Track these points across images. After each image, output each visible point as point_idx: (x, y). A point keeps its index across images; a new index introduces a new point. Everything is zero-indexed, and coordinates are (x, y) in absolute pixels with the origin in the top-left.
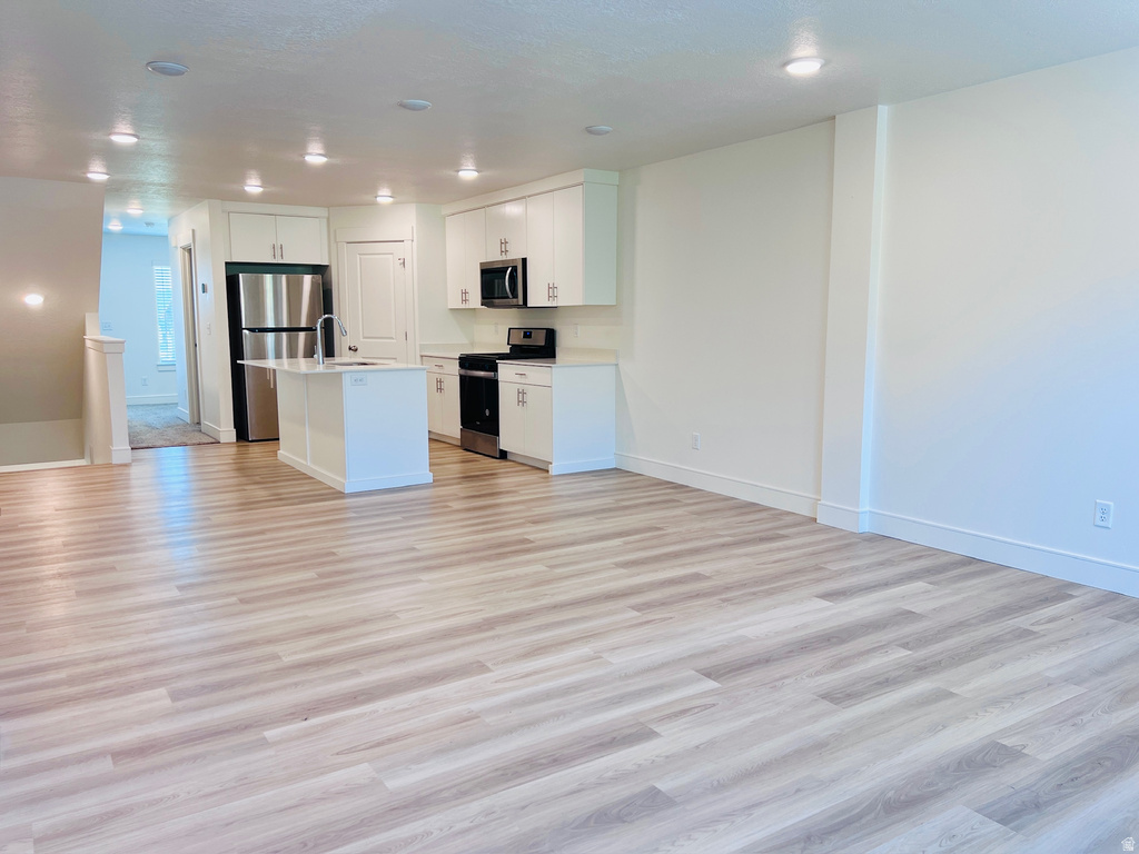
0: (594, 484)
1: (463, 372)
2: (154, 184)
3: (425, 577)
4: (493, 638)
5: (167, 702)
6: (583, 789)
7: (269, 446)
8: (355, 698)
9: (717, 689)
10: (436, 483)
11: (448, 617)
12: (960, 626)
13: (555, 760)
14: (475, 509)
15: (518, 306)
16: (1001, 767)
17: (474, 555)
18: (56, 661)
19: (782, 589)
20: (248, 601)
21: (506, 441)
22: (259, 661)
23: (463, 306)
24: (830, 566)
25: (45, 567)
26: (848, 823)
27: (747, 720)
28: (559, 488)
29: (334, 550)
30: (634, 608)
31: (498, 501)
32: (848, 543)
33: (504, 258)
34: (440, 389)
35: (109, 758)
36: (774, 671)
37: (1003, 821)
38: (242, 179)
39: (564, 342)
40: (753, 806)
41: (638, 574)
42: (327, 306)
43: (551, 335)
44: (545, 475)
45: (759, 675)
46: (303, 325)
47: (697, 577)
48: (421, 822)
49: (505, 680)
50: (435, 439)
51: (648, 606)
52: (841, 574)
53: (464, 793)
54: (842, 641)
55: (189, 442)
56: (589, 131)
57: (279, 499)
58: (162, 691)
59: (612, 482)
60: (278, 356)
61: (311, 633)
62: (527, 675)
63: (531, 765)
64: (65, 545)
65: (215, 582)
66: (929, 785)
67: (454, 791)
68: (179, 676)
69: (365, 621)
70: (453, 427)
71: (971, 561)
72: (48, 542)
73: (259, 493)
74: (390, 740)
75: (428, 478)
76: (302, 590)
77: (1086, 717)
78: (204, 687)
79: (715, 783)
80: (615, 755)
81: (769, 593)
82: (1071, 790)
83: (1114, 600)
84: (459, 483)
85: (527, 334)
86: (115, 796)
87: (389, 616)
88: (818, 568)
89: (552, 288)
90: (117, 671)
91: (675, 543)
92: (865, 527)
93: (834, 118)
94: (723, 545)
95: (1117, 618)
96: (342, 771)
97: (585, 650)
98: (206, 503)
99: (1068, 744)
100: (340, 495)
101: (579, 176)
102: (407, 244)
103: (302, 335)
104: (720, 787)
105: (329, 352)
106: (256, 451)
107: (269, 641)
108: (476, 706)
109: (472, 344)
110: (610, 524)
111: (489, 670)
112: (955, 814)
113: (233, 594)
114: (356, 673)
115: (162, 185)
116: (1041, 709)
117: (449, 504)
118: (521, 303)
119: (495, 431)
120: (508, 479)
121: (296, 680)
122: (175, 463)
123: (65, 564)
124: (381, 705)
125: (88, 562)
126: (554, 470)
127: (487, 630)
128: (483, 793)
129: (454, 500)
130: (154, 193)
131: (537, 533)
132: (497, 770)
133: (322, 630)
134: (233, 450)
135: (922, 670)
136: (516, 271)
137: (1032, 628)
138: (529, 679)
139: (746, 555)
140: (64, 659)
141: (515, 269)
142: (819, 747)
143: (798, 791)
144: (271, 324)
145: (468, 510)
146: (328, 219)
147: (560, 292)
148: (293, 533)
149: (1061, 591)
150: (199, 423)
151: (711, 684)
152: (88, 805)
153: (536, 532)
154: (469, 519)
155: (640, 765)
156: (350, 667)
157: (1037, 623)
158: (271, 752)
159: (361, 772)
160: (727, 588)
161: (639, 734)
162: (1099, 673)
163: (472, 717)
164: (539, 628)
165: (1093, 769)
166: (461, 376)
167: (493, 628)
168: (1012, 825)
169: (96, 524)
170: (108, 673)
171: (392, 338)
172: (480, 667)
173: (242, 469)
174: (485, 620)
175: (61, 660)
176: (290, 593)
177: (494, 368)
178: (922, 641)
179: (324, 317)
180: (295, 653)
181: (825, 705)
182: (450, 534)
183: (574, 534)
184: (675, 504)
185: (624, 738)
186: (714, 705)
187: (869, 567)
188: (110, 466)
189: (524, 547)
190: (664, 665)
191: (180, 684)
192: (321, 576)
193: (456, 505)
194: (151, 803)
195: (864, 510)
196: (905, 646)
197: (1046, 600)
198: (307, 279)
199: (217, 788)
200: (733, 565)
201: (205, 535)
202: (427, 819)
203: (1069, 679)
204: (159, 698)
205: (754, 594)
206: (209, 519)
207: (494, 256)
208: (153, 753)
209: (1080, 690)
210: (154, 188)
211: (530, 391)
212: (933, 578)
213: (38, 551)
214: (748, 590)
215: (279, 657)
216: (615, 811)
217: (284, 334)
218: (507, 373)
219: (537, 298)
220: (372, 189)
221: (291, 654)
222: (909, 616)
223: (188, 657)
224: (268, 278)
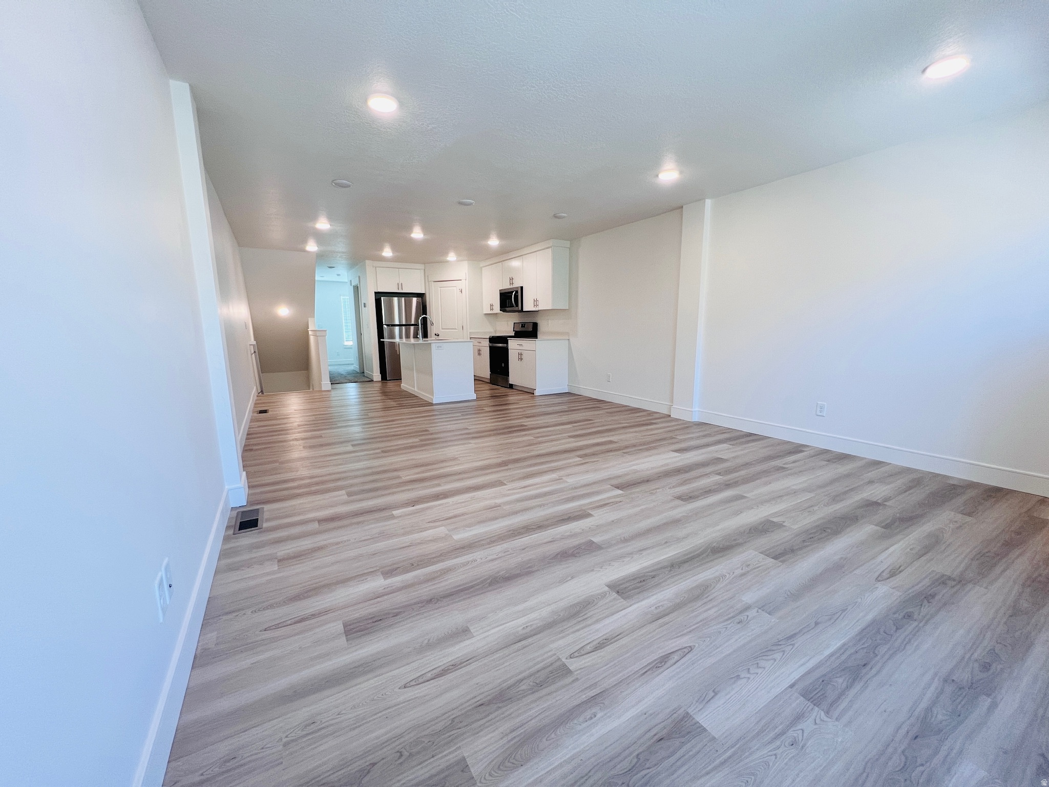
0: (557, 400)
1: (491, 345)
2: (339, 252)
3: (473, 441)
4: (507, 470)
5: (345, 497)
6: (554, 541)
7: (396, 383)
8: (437, 497)
9: (622, 494)
10: (478, 399)
11: (484, 460)
12: (746, 465)
13: (539, 527)
14: (497, 411)
15: (518, 311)
16: (772, 531)
17: (496, 432)
18: (292, 477)
19: (654, 448)
20: (386, 452)
21: (512, 380)
22: (390, 479)
23: (491, 312)
24: (678, 437)
25: (288, 436)
26: (692, 558)
27: (638, 509)
28: (538, 401)
29: (428, 429)
30: (579, 456)
31: (510, 407)
32: (687, 426)
33: (511, 287)
34: (480, 354)
35: (317, 522)
36: (652, 486)
37: (776, 558)
38: (381, 249)
39: (542, 328)
40: (643, 550)
41: (581, 441)
42: (424, 311)
43: (535, 325)
44: (532, 395)
45: (644, 487)
46: (413, 323)
47: (611, 442)
48: (472, 555)
49: (513, 489)
50: (477, 379)
51: (586, 455)
52: (685, 440)
53: (493, 542)
54: (686, 472)
55: (359, 381)
56: (555, 216)
57: (401, 406)
58: (344, 492)
59: (566, 399)
60: (401, 337)
61: (417, 467)
62: (525, 487)
63: (527, 529)
64: (299, 426)
65: (370, 443)
66: (735, 540)
67: (488, 540)
68: (352, 485)
69: (442, 461)
70: (486, 373)
71: (751, 435)
72: (291, 425)
73: (392, 403)
74: (455, 516)
75: (474, 397)
76: (412, 447)
77: (816, 508)
78: (364, 490)
79: (622, 539)
80: (570, 525)
81: (647, 450)
82: (809, 543)
83: (826, 453)
84: (489, 399)
85: (523, 325)
86: (320, 540)
87: (454, 459)
88: (672, 438)
89: (536, 301)
90: (323, 483)
91: (598, 427)
92: (696, 418)
93: (682, 207)
94: (624, 428)
95: (829, 461)
96: (431, 531)
97: (554, 476)
98: (365, 407)
99: (807, 521)
100: (431, 404)
101: (550, 243)
102: (463, 281)
103: (412, 328)
104: (625, 540)
105: (425, 335)
106: (391, 385)
107: (396, 470)
108: (498, 501)
109: (495, 332)
110: (565, 418)
111: (506, 485)
112: (749, 554)
113: (378, 448)
114: (439, 485)
115: (343, 253)
116: (792, 504)
117: (484, 408)
118: (520, 309)
119: (507, 374)
120: (513, 397)
121: (409, 488)
122: (352, 390)
123: (298, 434)
124: (450, 500)
125: (309, 434)
126: (537, 393)
127: (504, 466)
128: (503, 542)
129: (487, 407)
130: (340, 257)
131: (528, 422)
132: (510, 531)
133: (422, 466)
134: (380, 384)
135: (728, 485)
136: (518, 293)
137: (784, 466)
138: (526, 489)
139: (635, 432)
140: (297, 477)
141: (517, 292)
142: (676, 522)
143: (666, 543)
144: (397, 322)
145: (494, 411)
146: (424, 270)
147: (540, 303)
148: (408, 421)
149: (798, 449)
150: (363, 373)
151: (620, 492)
152: (306, 544)
153: (526, 422)
154: (495, 415)
155: (583, 530)
156: (436, 482)
157: (785, 464)
158: (395, 521)
159: (442, 531)
160: (626, 447)
161: (582, 515)
162: (820, 487)
163: (498, 506)
164: (531, 466)
165: (821, 533)
166: (490, 347)
167: (507, 465)
168: (781, 559)
169: (313, 417)
170: (317, 484)
171: (456, 329)
172: (500, 483)
173: (384, 393)
174: (503, 461)
175: (294, 477)
176: (406, 448)
177: (507, 343)
178: (728, 471)
179: (422, 316)
180: (409, 475)
181: (678, 502)
182: (486, 422)
183: (547, 423)
184: (599, 409)
185: (575, 516)
186: (621, 502)
187: (698, 438)
188: (321, 391)
189: (522, 429)
190: (594, 483)
191: (353, 489)
192: (421, 440)
193: (487, 409)
194: (337, 543)
195: (695, 410)
196: (719, 474)
197: (790, 453)
198: (415, 300)
199: (369, 537)
200: (629, 437)
201: (366, 422)
202: (475, 554)
203: (805, 490)
204: (342, 495)
205: (640, 450)
206: (368, 415)
207: (506, 286)
208: (339, 520)
209: (812, 495)
210: (339, 255)
211: (524, 353)
212: (732, 443)
213: (286, 429)
214: (637, 448)
215: (401, 477)
216: (570, 552)
217: (404, 327)
218: (513, 344)
219: (528, 306)
220: (446, 253)
221: (406, 476)
222: (719, 460)
223: (356, 477)
224: (395, 299)
